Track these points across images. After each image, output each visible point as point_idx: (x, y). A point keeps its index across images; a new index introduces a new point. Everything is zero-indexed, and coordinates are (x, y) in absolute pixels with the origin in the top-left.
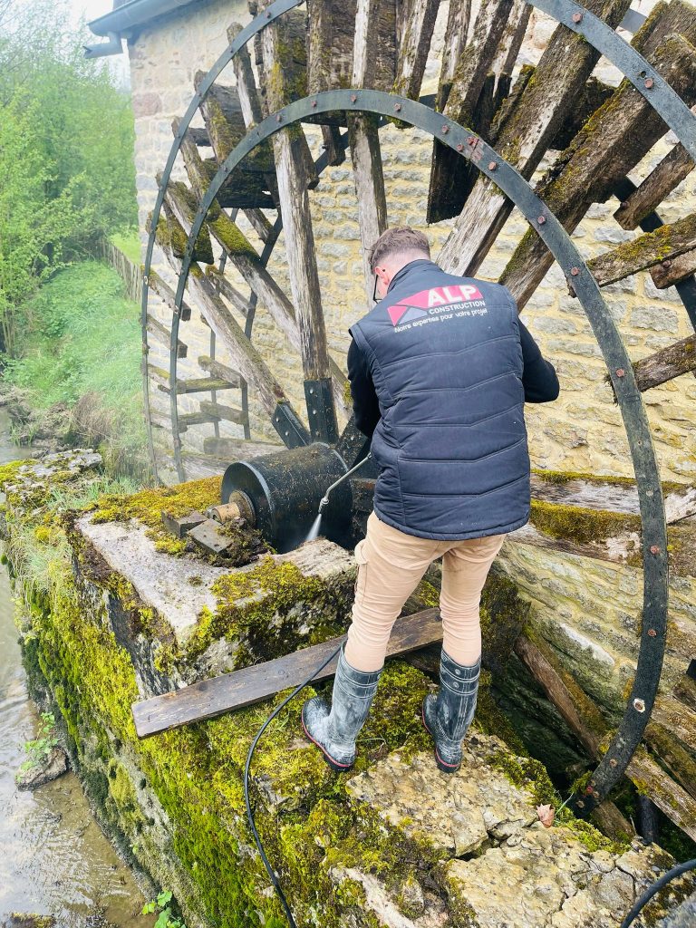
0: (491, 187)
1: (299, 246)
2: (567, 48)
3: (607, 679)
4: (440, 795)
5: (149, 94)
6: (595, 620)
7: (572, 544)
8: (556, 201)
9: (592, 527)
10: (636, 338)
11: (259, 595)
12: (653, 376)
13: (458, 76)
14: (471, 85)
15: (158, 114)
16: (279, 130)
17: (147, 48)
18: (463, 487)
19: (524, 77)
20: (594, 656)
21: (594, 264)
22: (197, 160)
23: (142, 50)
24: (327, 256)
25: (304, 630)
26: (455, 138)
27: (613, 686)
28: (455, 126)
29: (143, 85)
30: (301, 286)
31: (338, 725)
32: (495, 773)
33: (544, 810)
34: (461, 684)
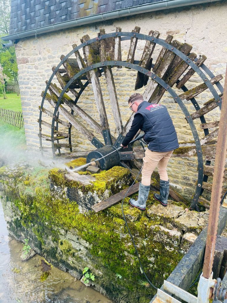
0: (154, 82)
1: (99, 97)
2: (170, 54)
3: (181, 193)
4: (166, 210)
5: (24, 58)
6: (177, 179)
7: (181, 155)
8: (170, 84)
9: (185, 150)
10: (179, 112)
11: (112, 179)
12: (195, 117)
13: (144, 59)
14: (147, 61)
15: (27, 64)
16: (91, 70)
17: (22, 45)
18: (170, 140)
19: (161, 60)
20: (177, 188)
21: (180, 96)
22: (61, 77)
23: (21, 45)
24: (92, 100)
25: (120, 187)
26: (145, 72)
27: (183, 194)
28: (144, 69)
29: (21, 55)
30: (100, 107)
31: (142, 200)
32: (174, 205)
33: (186, 209)
34: (167, 185)
